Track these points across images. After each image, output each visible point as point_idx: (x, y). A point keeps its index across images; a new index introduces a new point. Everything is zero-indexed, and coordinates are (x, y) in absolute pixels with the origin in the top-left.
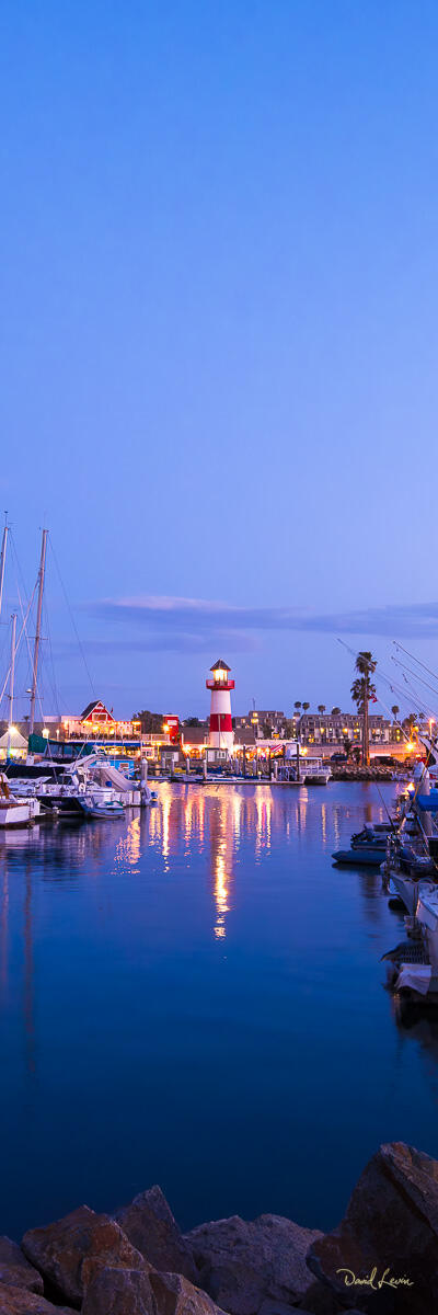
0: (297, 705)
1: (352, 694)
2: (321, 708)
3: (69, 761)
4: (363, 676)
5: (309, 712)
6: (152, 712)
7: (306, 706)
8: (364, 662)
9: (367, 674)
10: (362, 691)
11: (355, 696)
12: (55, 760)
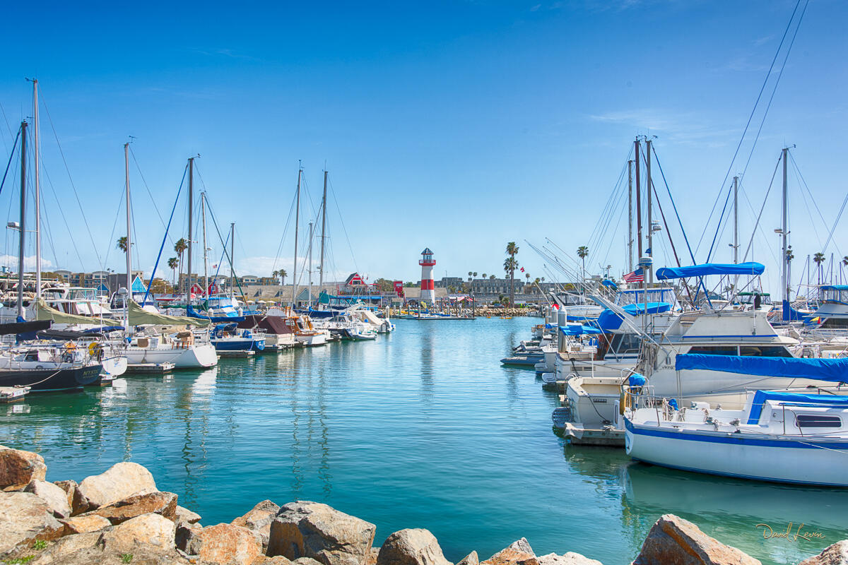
0: (470, 274)
1: (504, 267)
2: (484, 275)
3: (343, 308)
4: (511, 256)
5: (477, 278)
6: (385, 279)
7: (475, 274)
8: (512, 249)
9: (513, 255)
10: (510, 265)
11: (506, 268)
12: (334, 307)
